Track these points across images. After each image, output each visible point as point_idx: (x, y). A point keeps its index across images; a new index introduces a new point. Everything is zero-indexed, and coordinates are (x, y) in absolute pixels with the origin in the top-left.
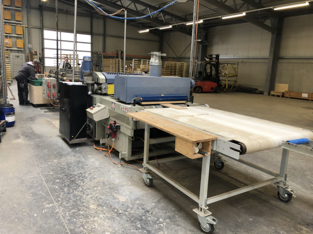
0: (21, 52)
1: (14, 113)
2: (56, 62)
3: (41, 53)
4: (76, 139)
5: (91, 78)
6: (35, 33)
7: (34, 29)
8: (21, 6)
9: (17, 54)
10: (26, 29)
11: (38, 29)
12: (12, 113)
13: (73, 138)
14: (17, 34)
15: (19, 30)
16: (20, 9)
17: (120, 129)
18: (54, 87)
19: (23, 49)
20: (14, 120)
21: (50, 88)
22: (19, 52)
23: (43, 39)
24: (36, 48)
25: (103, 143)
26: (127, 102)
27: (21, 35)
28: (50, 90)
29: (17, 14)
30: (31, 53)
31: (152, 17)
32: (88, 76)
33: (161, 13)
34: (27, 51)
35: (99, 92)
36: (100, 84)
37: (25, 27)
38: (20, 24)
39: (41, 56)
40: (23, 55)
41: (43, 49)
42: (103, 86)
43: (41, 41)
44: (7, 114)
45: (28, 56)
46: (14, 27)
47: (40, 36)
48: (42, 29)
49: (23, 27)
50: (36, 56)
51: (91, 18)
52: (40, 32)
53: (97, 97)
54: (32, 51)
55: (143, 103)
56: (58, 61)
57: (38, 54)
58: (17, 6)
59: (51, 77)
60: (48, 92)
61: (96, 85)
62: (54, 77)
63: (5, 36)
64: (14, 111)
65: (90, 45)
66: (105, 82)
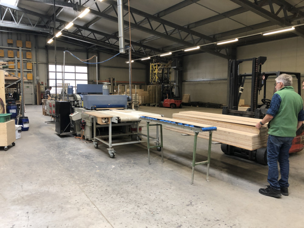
0: (30, 83)
1: (28, 122)
2: (55, 90)
3: (46, 83)
4: (64, 132)
5: (72, 98)
6: (42, 67)
7: (41, 64)
8: (31, 47)
9: (27, 85)
10: (35, 64)
11: (44, 65)
12: (27, 122)
13: (62, 132)
14: (28, 69)
15: (29, 66)
16: (30, 49)
17: (86, 124)
18: (54, 107)
19: (32, 81)
20: (28, 127)
21: (51, 107)
22: (29, 83)
23: (48, 72)
24: (43, 79)
25: (79, 134)
26: (89, 109)
27: (31, 70)
28: (51, 109)
29: (28, 53)
30: (38, 83)
31: (134, 51)
32: (71, 96)
33: (142, 48)
34: (36, 82)
35: (78, 105)
36: (78, 101)
37: (34, 63)
38: (30, 61)
39: (46, 86)
40: (32, 85)
41: (48, 80)
42: (80, 102)
43: (46, 74)
44: (24, 123)
45: (36, 86)
46: (25, 64)
47: (46, 70)
48: (47, 64)
49: (32, 63)
50: (42, 86)
51: (87, 53)
52: (46, 66)
53: (76, 109)
54: (39, 82)
55: (97, 109)
56: (56, 89)
57: (44, 84)
58: (28, 47)
59: (52, 100)
60: (50, 110)
61: (76, 102)
62: (54, 100)
63: (18, 71)
64: (28, 121)
65: (86, 75)
66: (81, 99)
